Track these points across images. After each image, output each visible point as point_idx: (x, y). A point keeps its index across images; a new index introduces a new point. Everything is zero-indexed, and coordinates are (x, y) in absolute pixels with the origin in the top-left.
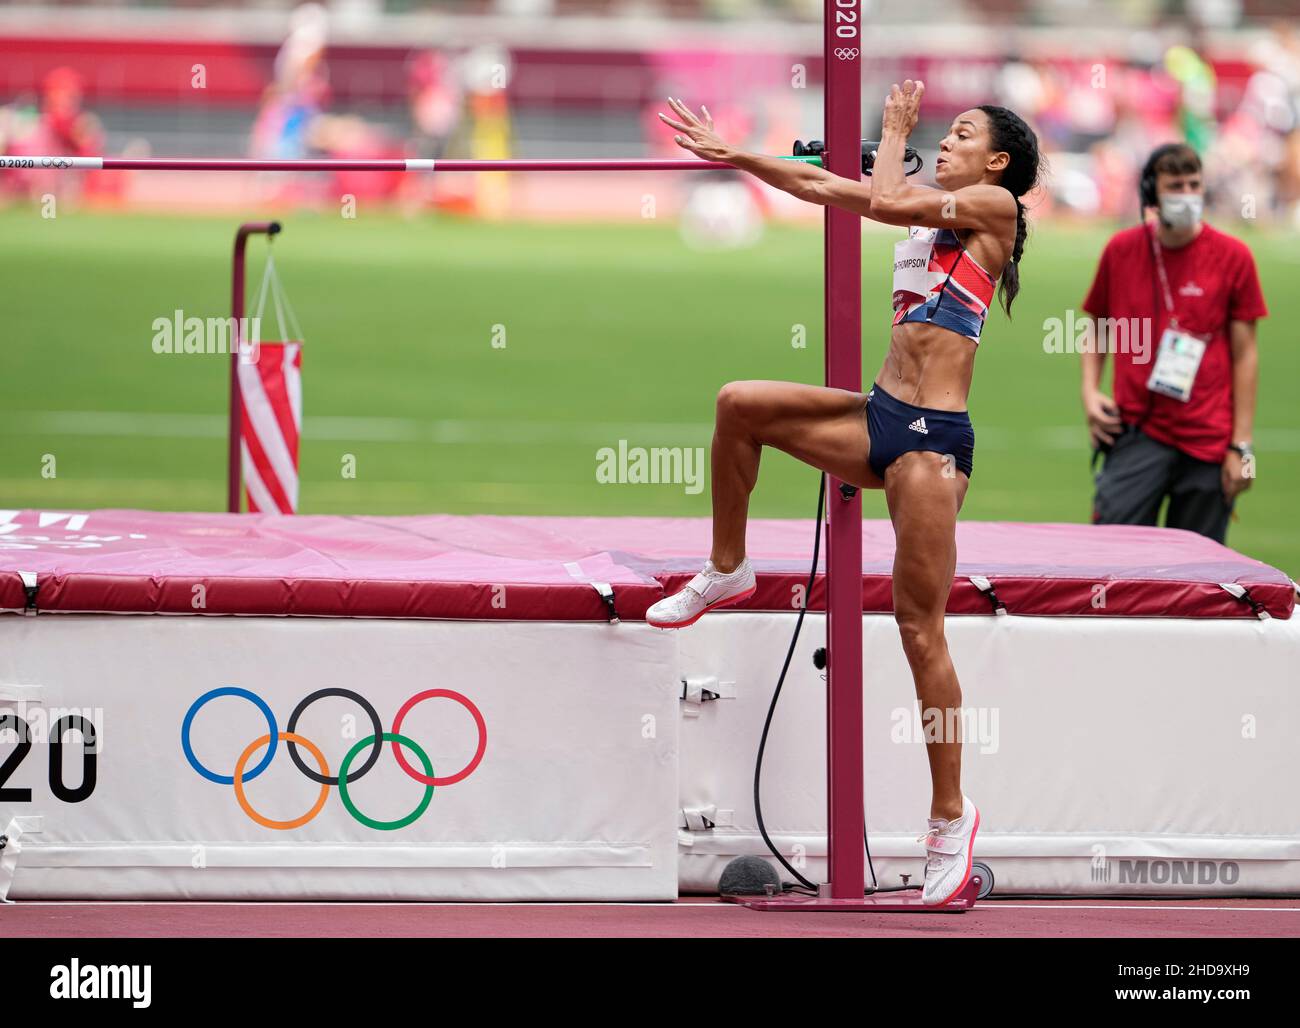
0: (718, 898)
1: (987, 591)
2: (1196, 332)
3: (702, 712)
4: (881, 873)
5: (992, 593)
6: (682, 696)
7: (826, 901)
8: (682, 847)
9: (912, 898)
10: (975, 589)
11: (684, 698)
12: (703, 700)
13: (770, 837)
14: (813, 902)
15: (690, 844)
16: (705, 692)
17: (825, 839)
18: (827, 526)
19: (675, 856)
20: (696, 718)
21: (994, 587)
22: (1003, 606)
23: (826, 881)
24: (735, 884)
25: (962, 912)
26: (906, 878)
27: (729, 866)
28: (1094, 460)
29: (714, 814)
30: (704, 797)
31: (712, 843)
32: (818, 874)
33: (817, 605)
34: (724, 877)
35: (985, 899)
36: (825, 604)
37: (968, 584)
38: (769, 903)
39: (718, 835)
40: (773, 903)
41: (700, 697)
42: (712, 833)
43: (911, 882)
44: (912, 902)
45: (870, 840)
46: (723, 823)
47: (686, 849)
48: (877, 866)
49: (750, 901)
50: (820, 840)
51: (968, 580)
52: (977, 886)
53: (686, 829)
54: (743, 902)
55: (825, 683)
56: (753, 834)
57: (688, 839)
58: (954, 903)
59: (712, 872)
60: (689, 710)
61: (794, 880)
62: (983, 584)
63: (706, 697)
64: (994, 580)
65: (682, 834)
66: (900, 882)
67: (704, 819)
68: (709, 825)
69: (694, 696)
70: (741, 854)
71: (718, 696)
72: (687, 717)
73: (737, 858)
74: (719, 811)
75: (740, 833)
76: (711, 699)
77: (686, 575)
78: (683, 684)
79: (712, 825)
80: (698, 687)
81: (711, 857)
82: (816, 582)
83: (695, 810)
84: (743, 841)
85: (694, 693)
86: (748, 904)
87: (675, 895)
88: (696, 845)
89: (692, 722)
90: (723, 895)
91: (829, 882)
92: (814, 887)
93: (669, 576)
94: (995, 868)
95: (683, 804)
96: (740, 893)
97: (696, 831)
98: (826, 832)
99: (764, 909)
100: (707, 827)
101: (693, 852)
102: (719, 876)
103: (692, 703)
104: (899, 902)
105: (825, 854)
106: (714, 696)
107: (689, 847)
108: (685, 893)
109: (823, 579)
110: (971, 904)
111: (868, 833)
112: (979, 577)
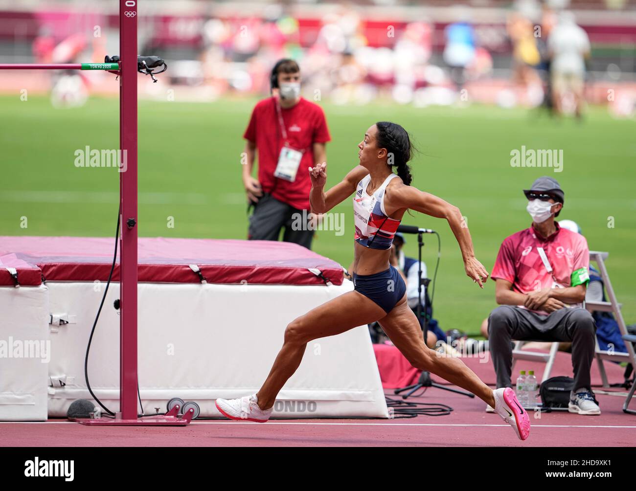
0: (67, 420)
1: (198, 272)
2: (297, 148)
3: (60, 330)
4: (145, 407)
5: (200, 273)
6: (50, 322)
7: (119, 421)
8: (50, 395)
9: (161, 419)
10: (191, 271)
11: (51, 323)
12: (60, 324)
13: (92, 390)
14: (113, 421)
15: (53, 394)
16: (61, 321)
17: (119, 391)
18: (121, 241)
19: (46, 399)
20: (57, 333)
21: (201, 270)
22: (205, 279)
23: (119, 410)
24: (75, 413)
25: (185, 426)
26: (157, 410)
27: (72, 404)
28: (249, 209)
29: (65, 380)
30: (61, 371)
31: (64, 393)
32: (115, 407)
33: (116, 279)
34: (70, 409)
35: (195, 419)
36: (119, 279)
37: (188, 269)
38: (91, 422)
39: (67, 389)
40: (93, 422)
41: (59, 323)
42: (64, 388)
43: (160, 412)
44: (160, 421)
45: (140, 391)
46: (69, 383)
47: (51, 396)
48: (143, 404)
49: (82, 421)
50: (116, 391)
51: (188, 267)
52: (192, 413)
53: (52, 386)
54: (79, 421)
55: (119, 316)
56: (84, 388)
57: (53, 391)
58: (180, 422)
59: (64, 407)
60: (53, 329)
61: (104, 411)
62: (195, 268)
63: (62, 323)
64: (201, 267)
65: (49, 388)
66: (154, 412)
67: (60, 381)
68: (63, 384)
69: (56, 322)
70: (78, 398)
71: (67, 322)
72: (52, 332)
73: (76, 400)
74: (68, 377)
75: (77, 388)
76: (64, 324)
77: (52, 264)
78: (50, 317)
79: (64, 384)
80: (58, 318)
81: (64, 400)
82: (115, 268)
83: (56, 377)
84: (81, 392)
85: (56, 321)
86: (81, 422)
87: (46, 418)
88: (56, 394)
89: (54, 335)
90: (70, 418)
91: (121, 411)
92: (113, 414)
93: (44, 265)
94: (200, 405)
95: (50, 374)
96: (77, 417)
97: (56, 387)
98: (119, 388)
99: (89, 424)
100: (62, 385)
101: (55, 397)
102: (68, 409)
103: (55, 326)
104: (154, 421)
105: (119, 398)
106: (66, 322)
107: (53, 395)
108: (51, 417)
109: (119, 266)
110: (188, 422)
111: (139, 388)
112: (194, 265)
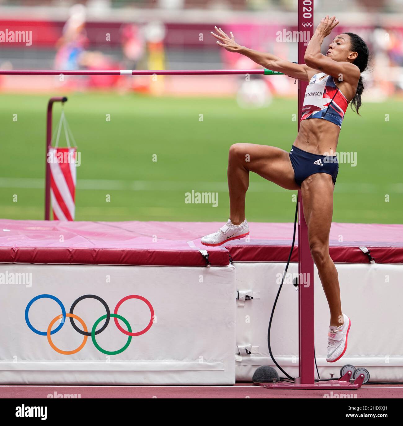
0: (252, 384)
1: (367, 253)
3: (246, 305)
4: (321, 373)
5: (369, 254)
6: (237, 298)
7: (298, 385)
8: (237, 362)
9: (335, 383)
10: (362, 252)
11: (238, 299)
12: (246, 300)
13: (275, 358)
14: (293, 385)
15: (240, 361)
16: (247, 296)
17: (298, 358)
18: (299, 226)
19: (235, 365)
20: (243, 307)
21: (370, 251)
22: (374, 259)
23: (298, 376)
24: (259, 378)
25: (356, 390)
26: (332, 375)
27: (257, 370)
29: (250, 348)
30: (247, 341)
31: (250, 361)
32: (294, 373)
33: (294, 259)
34: (255, 375)
35: (366, 384)
36: (298, 259)
37: (358, 250)
38: (274, 386)
39: (252, 357)
40: (275, 386)
41: (245, 298)
42: (250, 356)
43: (334, 377)
44: (334, 385)
45: (317, 359)
46: (254, 352)
47: (239, 363)
48: (320, 370)
49: (266, 385)
50: (295, 359)
51: (359, 248)
52: (363, 379)
53: (239, 354)
54: (263, 385)
55: (298, 292)
56: (267, 356)
57: (240, 358)
58: (353, 386)
59: (249, 372)
60: (240, 304)
61: (285, 376)
62: (365, 250)
63: (247, 298)
64: (370, 249)
65: (237, 356)
66: (330, 377)
67: (246, 350)
68: (248, 353)
69: (242, 298)
70: (262, 365)
71: (252, 298)
72: (239, 307)
73: (260, 366)
74: (252, 347)
75: (261, 356)
76: (249, 299)
77: (239, 246)
78: (237, 293)
79: (250, 353)
80: (244, 294)
81: (249, 366)
82: (293, 250)
83: (243, 347)
84: (265, 359)
85: (242, 297)
86: (265, 386)
87: (234, 382)
88: (243, 361)
89: (240, 309)
90: (255, 382)
91: (299, 377)
92: (293, 379)
93: (232, 247)
94: (371, 371)
95: (237, 344)
96: (262, 381)
97: (243, 355)
98: (298, 356)
99: (272, 388)
100: (247, 354)
101: (242, 364)
102: (253, 374)
103: (241, 301)
104: (329, 385)
105: (298, 365)
106: (251, 298)
107: (240, 362)
108: (238, 382)
109: (297, 248)
110: (360, 386)
111: (316, 356)
112: (363, 247)
